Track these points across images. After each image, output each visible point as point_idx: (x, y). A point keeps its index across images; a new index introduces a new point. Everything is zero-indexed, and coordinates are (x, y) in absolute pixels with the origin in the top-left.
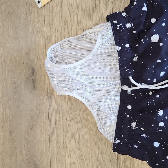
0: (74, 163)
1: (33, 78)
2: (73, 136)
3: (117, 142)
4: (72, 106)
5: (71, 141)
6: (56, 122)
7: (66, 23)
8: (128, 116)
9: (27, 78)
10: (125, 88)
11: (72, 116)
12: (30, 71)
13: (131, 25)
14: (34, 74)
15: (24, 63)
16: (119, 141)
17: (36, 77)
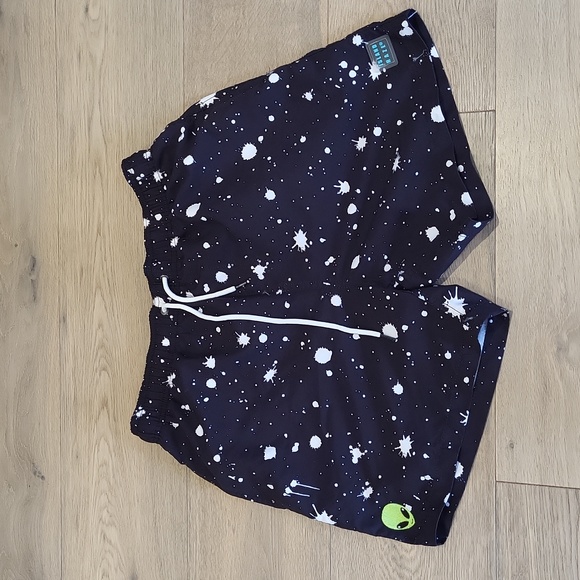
0: (105, 463)
1: (33, 277)
2: (105, 404)
3: (139, 415)
4: (105, 340)
5: (101, 415)
6: (74, 373)
7: (97, 163)
8: (162, 361)
9: (21, 278)
10: (159, 302)
11: (103, 361)
12: (28, 264)
13: (163, 175)
14: (36, 268)
15: (16, 246)
16: (144, 412)
17: (38, 276)
